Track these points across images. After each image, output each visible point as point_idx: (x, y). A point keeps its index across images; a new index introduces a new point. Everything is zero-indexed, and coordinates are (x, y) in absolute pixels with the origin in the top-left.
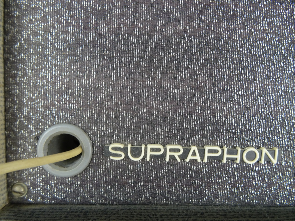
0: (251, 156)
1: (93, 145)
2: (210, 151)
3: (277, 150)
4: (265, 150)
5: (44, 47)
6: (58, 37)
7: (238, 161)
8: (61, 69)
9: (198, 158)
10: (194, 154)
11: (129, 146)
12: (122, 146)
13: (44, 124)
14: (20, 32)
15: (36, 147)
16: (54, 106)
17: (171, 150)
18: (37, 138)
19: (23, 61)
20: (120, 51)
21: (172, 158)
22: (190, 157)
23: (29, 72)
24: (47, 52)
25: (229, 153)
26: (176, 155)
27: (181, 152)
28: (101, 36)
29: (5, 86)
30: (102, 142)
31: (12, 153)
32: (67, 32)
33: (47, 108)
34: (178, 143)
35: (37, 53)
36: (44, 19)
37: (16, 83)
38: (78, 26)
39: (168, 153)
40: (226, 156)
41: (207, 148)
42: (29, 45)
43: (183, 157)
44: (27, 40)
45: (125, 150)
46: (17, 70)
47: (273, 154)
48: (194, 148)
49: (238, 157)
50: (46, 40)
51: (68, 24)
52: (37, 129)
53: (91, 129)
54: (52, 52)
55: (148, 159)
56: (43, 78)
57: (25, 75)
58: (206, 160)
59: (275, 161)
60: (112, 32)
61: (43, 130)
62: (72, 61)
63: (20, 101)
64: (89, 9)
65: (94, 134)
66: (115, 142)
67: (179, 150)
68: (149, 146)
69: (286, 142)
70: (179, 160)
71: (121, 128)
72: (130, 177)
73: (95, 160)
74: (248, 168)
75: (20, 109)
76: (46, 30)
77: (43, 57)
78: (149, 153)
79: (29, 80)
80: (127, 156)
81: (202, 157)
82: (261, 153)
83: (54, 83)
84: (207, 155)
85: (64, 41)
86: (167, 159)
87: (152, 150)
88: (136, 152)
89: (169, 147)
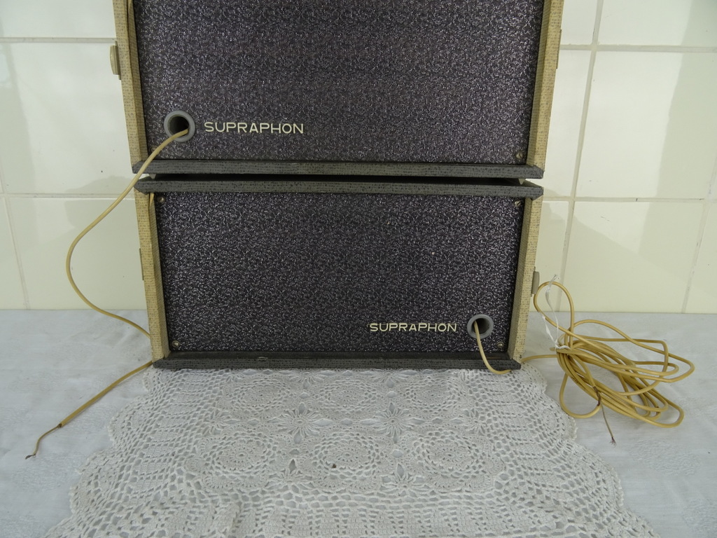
0: (287, 129)
1: (195, 123)
2: (263, 126)
3: (302, 125)
4: (295, 125)
5: (163, 64)
6: (170, 57)
7: (280, 132)
8: (173, 77)
9: (256, 130)
10: (254, 128)
11: (216, 124)
12: (212, 123)
13: (166, 111)
14: (148, 55)
15: (163, 124)
16: (171, 99)
17: (240, 125)
18: (163, 119)
19: (152, 73)
20: (206, 65)
21: (241, 130)
22: (251, 130)
23: (156, 79)
24: (165, 67)
25: (274, 127)
26: (243, 128)
27: (246, 127)
28: (195, 57)
29: (142, 88)
30: (201, 121)
31: (149, 128)
32: (175, 55)
33: (167, 101)
34: (245, 122)
35: (159, 68)
36: (161, 47)
37: (148, 86)
38: (181, 51)
39: (239, 127)
40: (272, 129)
41: (261, 124)
42: (154, 63)
43: (248, 129)
44: (153, 60)
45: (213, 126)
46: (149, 78)
47: (300, 127)
48: (254, 124)
49: (279, 129)
50: (163, 59)
51: (176, 50)
52: (162, 113)
53: (193, 113)
54: (167, 67)
55: (228, 131)
56: (164, 83)
57: (153, 81)
58: (261, 132)
59: (302, 132)
60: (201, 54)
61: (166, 115)
62: (179, 72)
63: (152, 97)
64: (187, 41)
65: (196, 116)
66: (208, 121)
67: (245, 126)
68: (228, 123)
69: (309, 121)
70: (245, 132)
71: (212, 113)
72: (219, 143)
73: (198, 132)
74: (287, 137)
75: (152, 102)
76: (163, 53)
77: (162, 70)
78: (228, 127)
79: (156, 83)
80: (215, 130)
81: (259, 130)
82: (292, 127)
83: (170, 86)
84: (261, 128)
85: (174, 60)
86: (239, 131)
87: (229, 125)
88: (220, 127)
89: (239, 124)
